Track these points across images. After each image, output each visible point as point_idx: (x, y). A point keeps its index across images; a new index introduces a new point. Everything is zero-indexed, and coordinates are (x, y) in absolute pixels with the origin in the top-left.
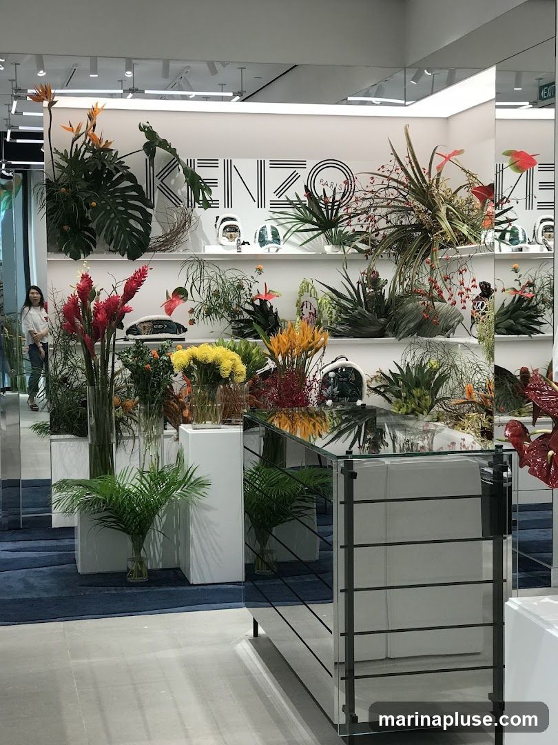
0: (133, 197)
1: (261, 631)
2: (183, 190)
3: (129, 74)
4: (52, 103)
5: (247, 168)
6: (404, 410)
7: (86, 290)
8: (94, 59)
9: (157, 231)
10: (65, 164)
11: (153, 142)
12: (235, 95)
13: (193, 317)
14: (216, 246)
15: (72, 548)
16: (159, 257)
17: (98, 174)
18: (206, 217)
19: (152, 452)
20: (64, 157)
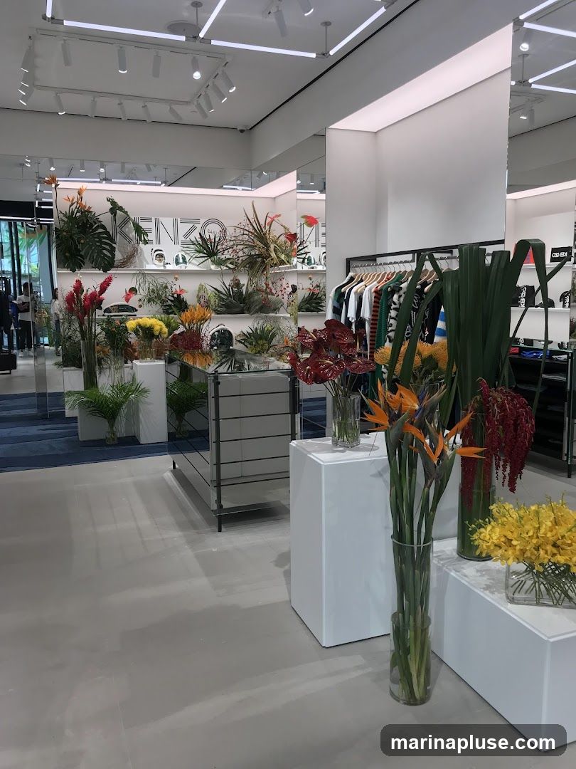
0: (104, 238)
1: (177, 466)
2: (133, 234)
3: (102, 170)
4: (57, 185)
5: (168, 222)
6: (254, 351)
7: (78, 288)
8: (82, 162)
9: (119, 256)
10: (66, 220)
11: (115, 208)
12: (162, 183)
13: (140, 303)
14: (152, 265)
15: (76, 428)
16: (120, 271)
17: (84, 225)
18: (146, 249)
19: (118, 376)
20: (65, 215)
